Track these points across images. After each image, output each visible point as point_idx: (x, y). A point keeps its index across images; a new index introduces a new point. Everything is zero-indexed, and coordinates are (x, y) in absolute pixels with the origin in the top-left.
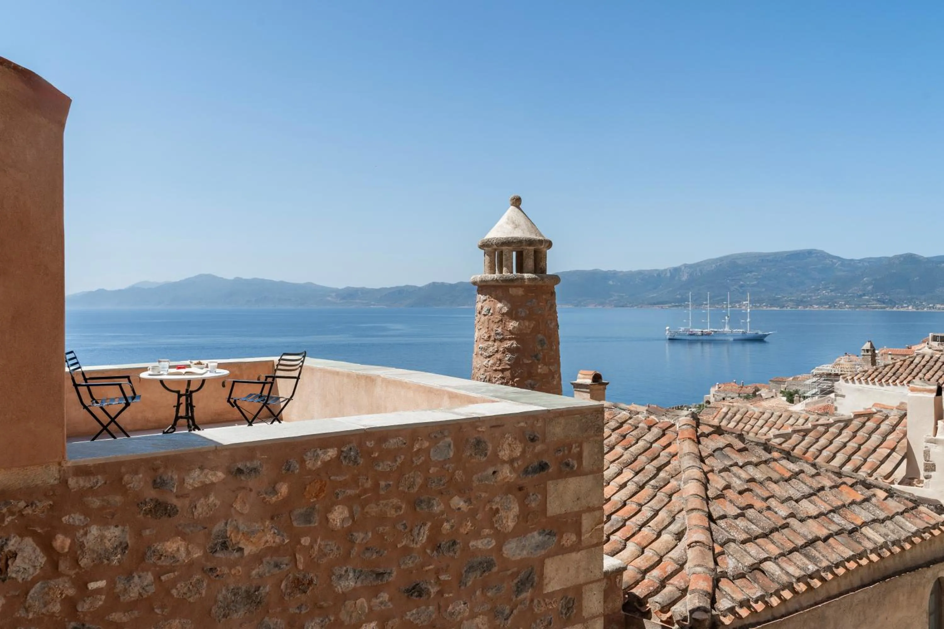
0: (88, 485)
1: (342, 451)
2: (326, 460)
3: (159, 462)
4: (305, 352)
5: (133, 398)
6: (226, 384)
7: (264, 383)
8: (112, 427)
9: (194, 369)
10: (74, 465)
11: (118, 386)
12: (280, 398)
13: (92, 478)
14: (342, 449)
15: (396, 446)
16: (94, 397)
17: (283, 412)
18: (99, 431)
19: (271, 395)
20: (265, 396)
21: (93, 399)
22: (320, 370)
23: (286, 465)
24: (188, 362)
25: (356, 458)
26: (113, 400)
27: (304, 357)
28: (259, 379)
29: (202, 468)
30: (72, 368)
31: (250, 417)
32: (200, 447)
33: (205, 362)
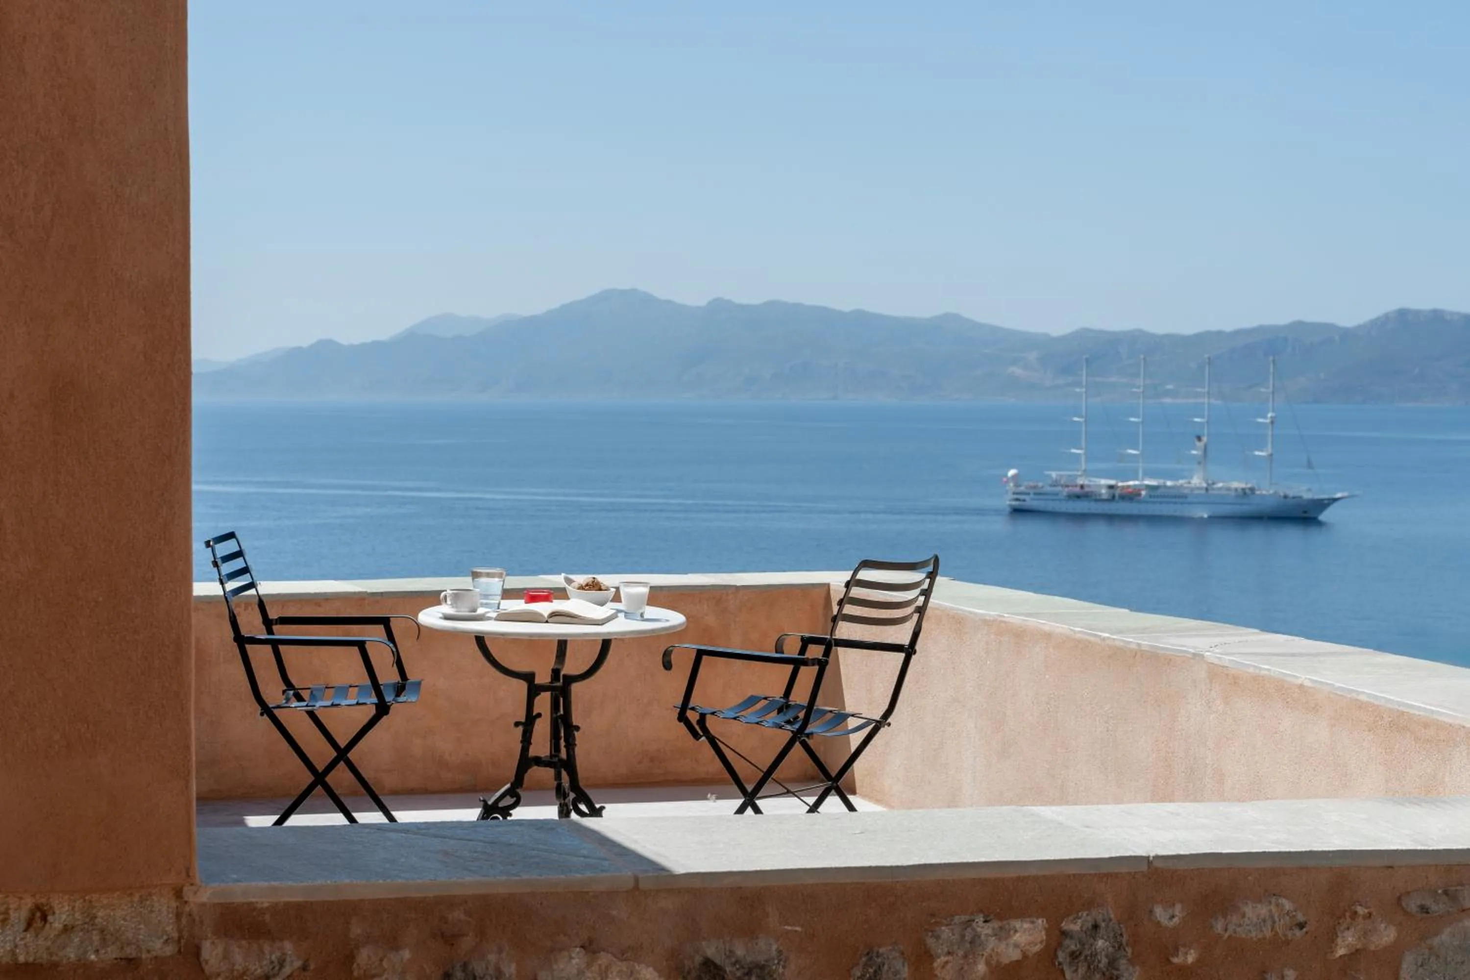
0: (258, 969)
1: (1064, 934)
2: (1005, 961)
3: (457, 915)
4: (936, 559)
5: (400, 689)
6: (673, 658)
7: (797, 664)
8: (340, 777)
9: (575, 605)
10: (216, 901)
11: (356, 649)
12: (847, 716)
13: (267, 948)
14: (1067, 926)
15: (1268, 934)
16: (294, 680)
17: (857, 765)
18: (304, 787)
19: (820, 704)
20: (800, 707)
21: (289, 685)
22: (987, 623)
23: (866, 965)
24: (557, 580)
25: (1112, 963)
26: (343, 691)
27: (932, 576)
28: (779, 649)
29: (590, 947)
30: (231, 585)
31: (749, 775)
32: (589, 874)
33: (607, 580)
